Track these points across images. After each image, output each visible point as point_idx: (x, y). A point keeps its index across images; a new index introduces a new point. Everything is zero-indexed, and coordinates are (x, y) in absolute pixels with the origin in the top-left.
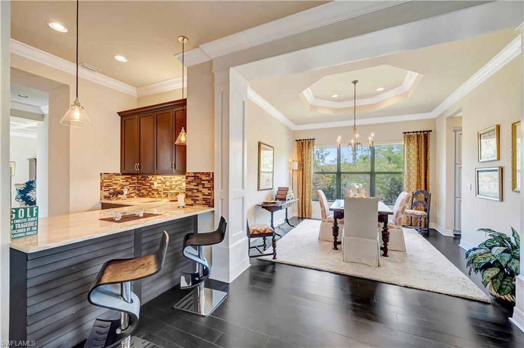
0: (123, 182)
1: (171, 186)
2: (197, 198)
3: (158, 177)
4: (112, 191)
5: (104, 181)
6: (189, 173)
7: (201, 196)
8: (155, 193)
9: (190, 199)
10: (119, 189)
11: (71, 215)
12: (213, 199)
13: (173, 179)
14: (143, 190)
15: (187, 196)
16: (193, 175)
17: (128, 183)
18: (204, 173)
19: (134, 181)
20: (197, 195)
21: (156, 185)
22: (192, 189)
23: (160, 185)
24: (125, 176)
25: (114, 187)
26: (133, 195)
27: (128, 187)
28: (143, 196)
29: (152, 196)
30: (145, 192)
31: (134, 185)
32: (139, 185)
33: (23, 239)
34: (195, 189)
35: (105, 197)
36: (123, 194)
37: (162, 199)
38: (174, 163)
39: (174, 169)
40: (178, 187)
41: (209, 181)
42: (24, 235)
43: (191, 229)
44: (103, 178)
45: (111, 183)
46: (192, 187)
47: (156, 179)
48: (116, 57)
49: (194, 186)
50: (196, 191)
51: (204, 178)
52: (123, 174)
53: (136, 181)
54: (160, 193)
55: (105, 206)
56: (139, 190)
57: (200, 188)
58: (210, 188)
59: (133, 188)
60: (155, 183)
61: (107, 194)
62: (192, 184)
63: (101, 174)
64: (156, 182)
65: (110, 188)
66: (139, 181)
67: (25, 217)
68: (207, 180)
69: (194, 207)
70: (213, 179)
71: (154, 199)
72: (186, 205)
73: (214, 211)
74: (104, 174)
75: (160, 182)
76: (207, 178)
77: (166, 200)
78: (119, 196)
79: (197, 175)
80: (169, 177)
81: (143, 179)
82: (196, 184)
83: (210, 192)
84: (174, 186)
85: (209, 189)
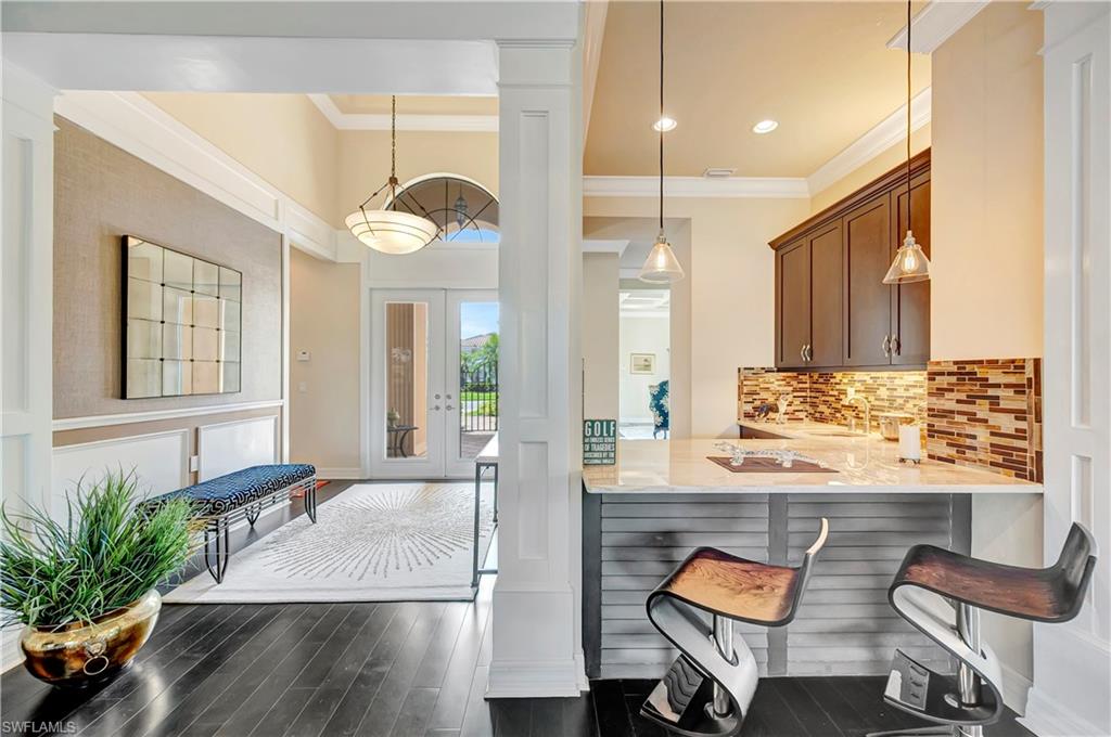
0: (780, 385)
1: (892, 400)
2: (968, 442)
3: (859, 375)
4: (758, 403)
5: (745, 383)
6: (938, 363)
7: (983, 436)
8: (849, 414)
9: (945, 442)
10: (771, 400)
11: (694, 442)
12: (1039, 455)
13: (897, 382)
14: (822, 406)
15: (932, 432)
16: (954, 369)
17: (791, 388)
18: (997, 361)
19: (804, 386)
20: (969, 430)
21: (852, 396)
22: (952, 412)
23: (860, 396)
24: (785, 374)
25: (764, 395)
26: (802, 415)
27: (790, 398)
28: (822, 420)
29: (843, 422)
30: (827, 411)
31: (804, 394)
32: (813, 394)
33: (597, 469)
34: (960, 413)
35: (748, 415)
36: (777, 411)
37: (865, 432)
38: (894, 337)
39: (894, 355)
40: (912, 402)
41: (1019, 389)
42: (599, 462)
43: (944, 533)
44: (742, 378)
45: (757, 389)
46: (952, 406)
47: (851, 383)
48: (756, 130)
49: (959, 401)
50: (964, 419)
51: (995, 377)
52: (779, 370)
53: (807, 385)
54: (861, 415)
55: (746, 433)
56: (814, 405)
57: (981, 408)
58: (1024, 412)
59: (801, 399)
60: (851, 391)
61: (749, 408)
62: (948, 395)
63: (739, 369)
64: (853, 387)
65: (755, 397)
66: (815, 386)
67: (602, 435)
68: (1007, 386)
69: (956, 467)
70: (1036, 383)
71: (844, 430)
72: (931, 457)
73: (1042, 494)
74: (745, 369)
75: (862, 388)
76: (1012, 379)
77: (876, 435)
78: (771, 415)
79: (968, 368)
80: (885, 374)
81: (821, 380)
82: (963, 396)
83: (1023, 425)
84: (900, 401)
85: (1020, 415)
